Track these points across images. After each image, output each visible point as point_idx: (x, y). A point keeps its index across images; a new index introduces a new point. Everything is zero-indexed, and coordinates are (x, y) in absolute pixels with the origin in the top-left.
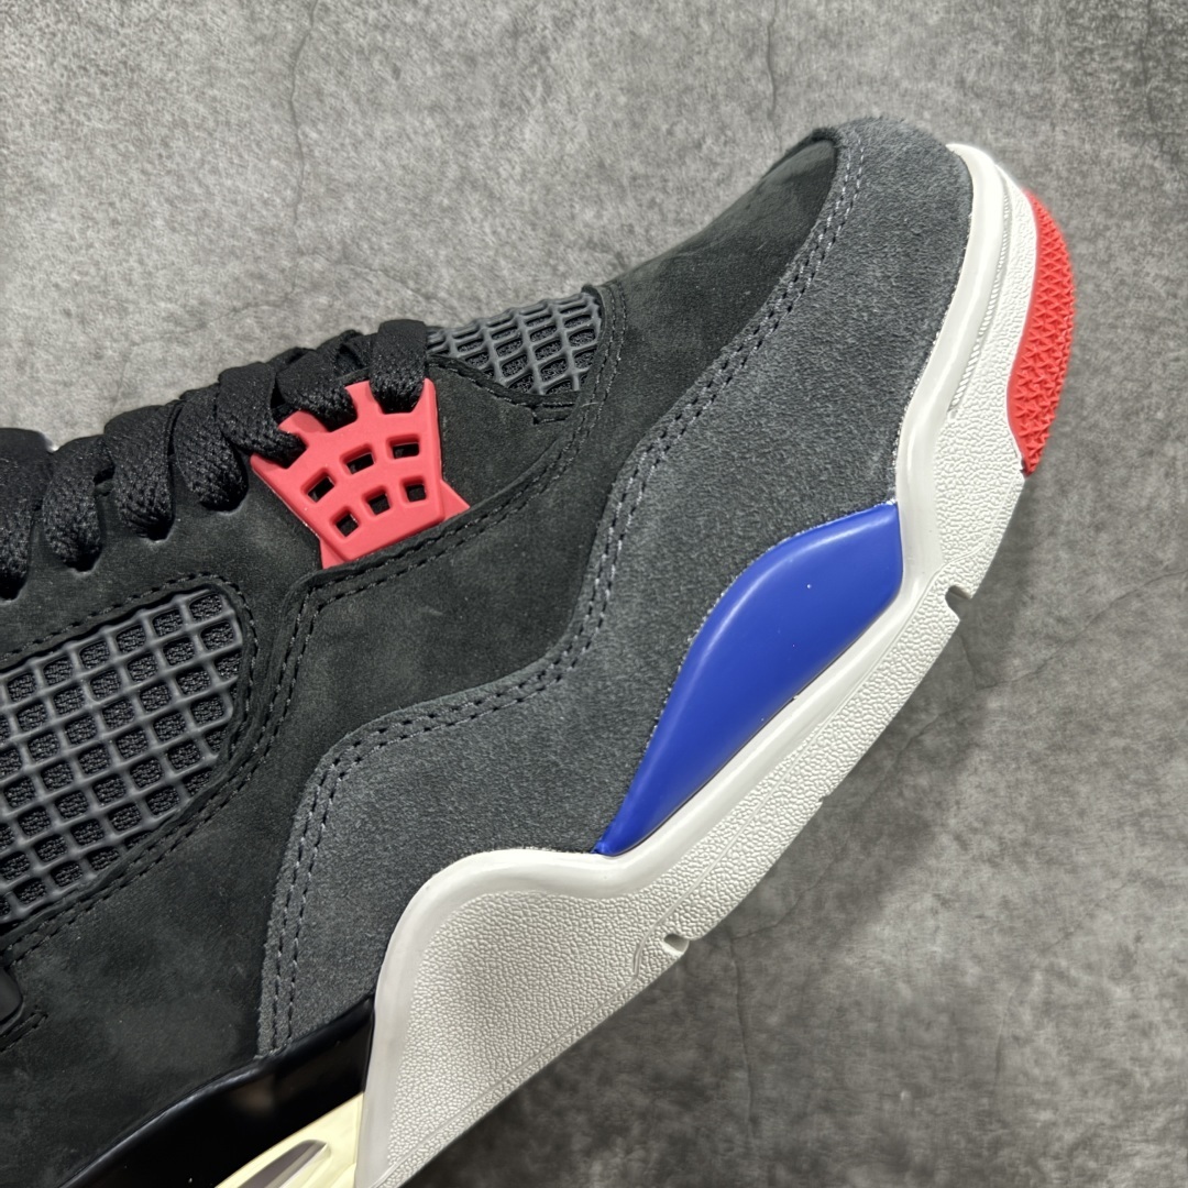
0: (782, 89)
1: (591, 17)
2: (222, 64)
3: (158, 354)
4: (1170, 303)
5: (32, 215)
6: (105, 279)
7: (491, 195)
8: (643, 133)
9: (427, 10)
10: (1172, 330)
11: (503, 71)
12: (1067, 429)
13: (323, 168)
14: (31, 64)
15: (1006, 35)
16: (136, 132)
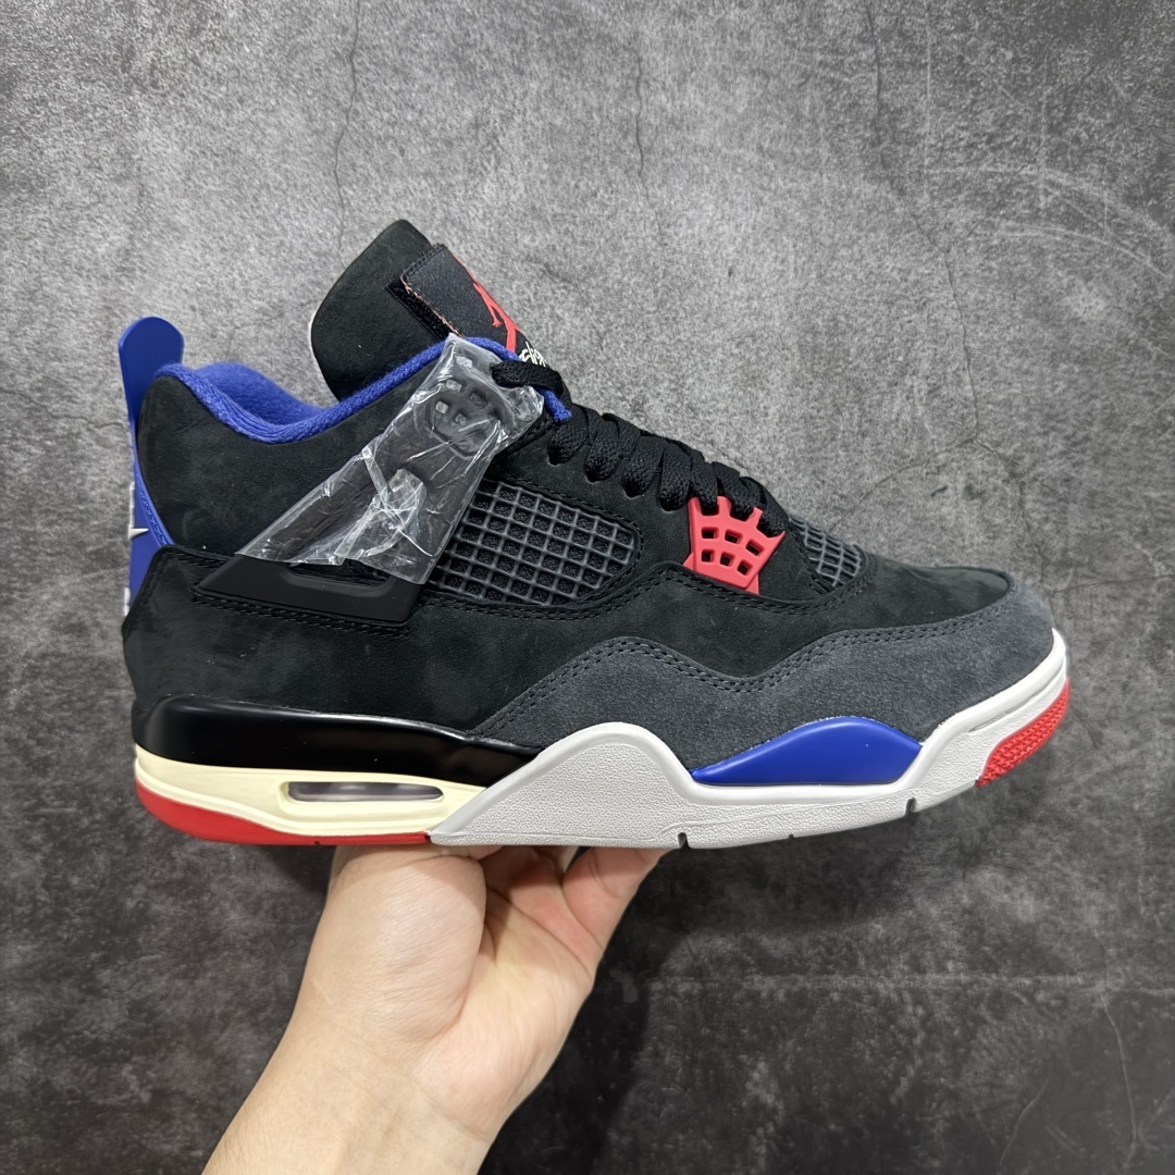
0: (647, 156)
1: (524, 114)
2: (291, 148)
3: (252, 334)
4: (903, 285)
5: (170, 245)
6: (217, 287)
7: (464, 229)
8: (559, 187)
9: (421, 112)
10: (905, 302)
11: (469, 149)
12: (839, 370)
13: (357, 213)
14: (169, 151)
15: (788, 118)
16: (236, 192)
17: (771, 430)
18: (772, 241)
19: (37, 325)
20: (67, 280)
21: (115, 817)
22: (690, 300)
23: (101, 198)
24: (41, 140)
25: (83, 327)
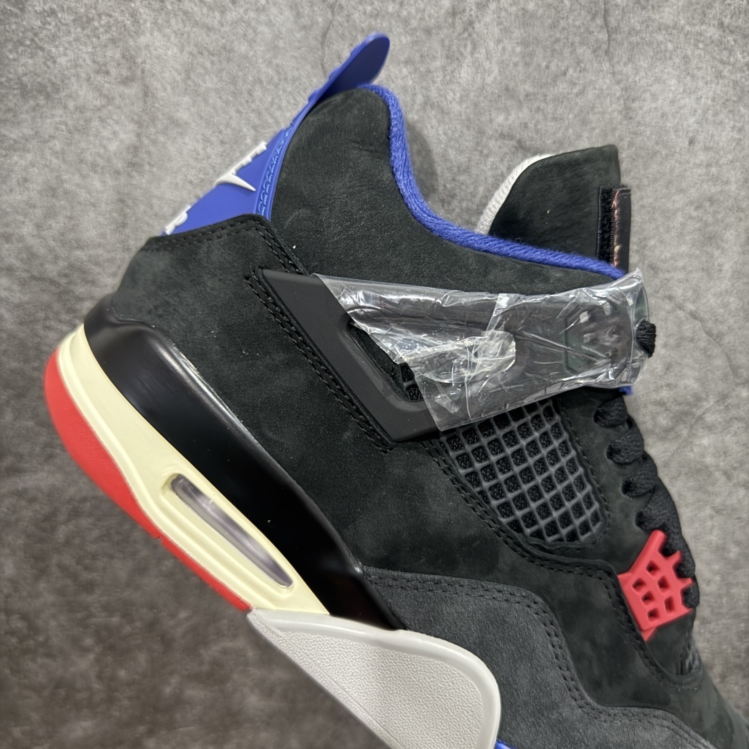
0: (614, 36)
2: (281, 44)
5: (175, 140)
9: (401, 4)
11: (447, 37)
14: (170, 53)
16: (232, 88)
17: (725, 285)
18: (730, 111)
19: (61, 218)
20: (84, 177)
21: (151, 626)
22: (654, 168)
23: (110, 100)
24: (53, 50)
25: (101, 219)
